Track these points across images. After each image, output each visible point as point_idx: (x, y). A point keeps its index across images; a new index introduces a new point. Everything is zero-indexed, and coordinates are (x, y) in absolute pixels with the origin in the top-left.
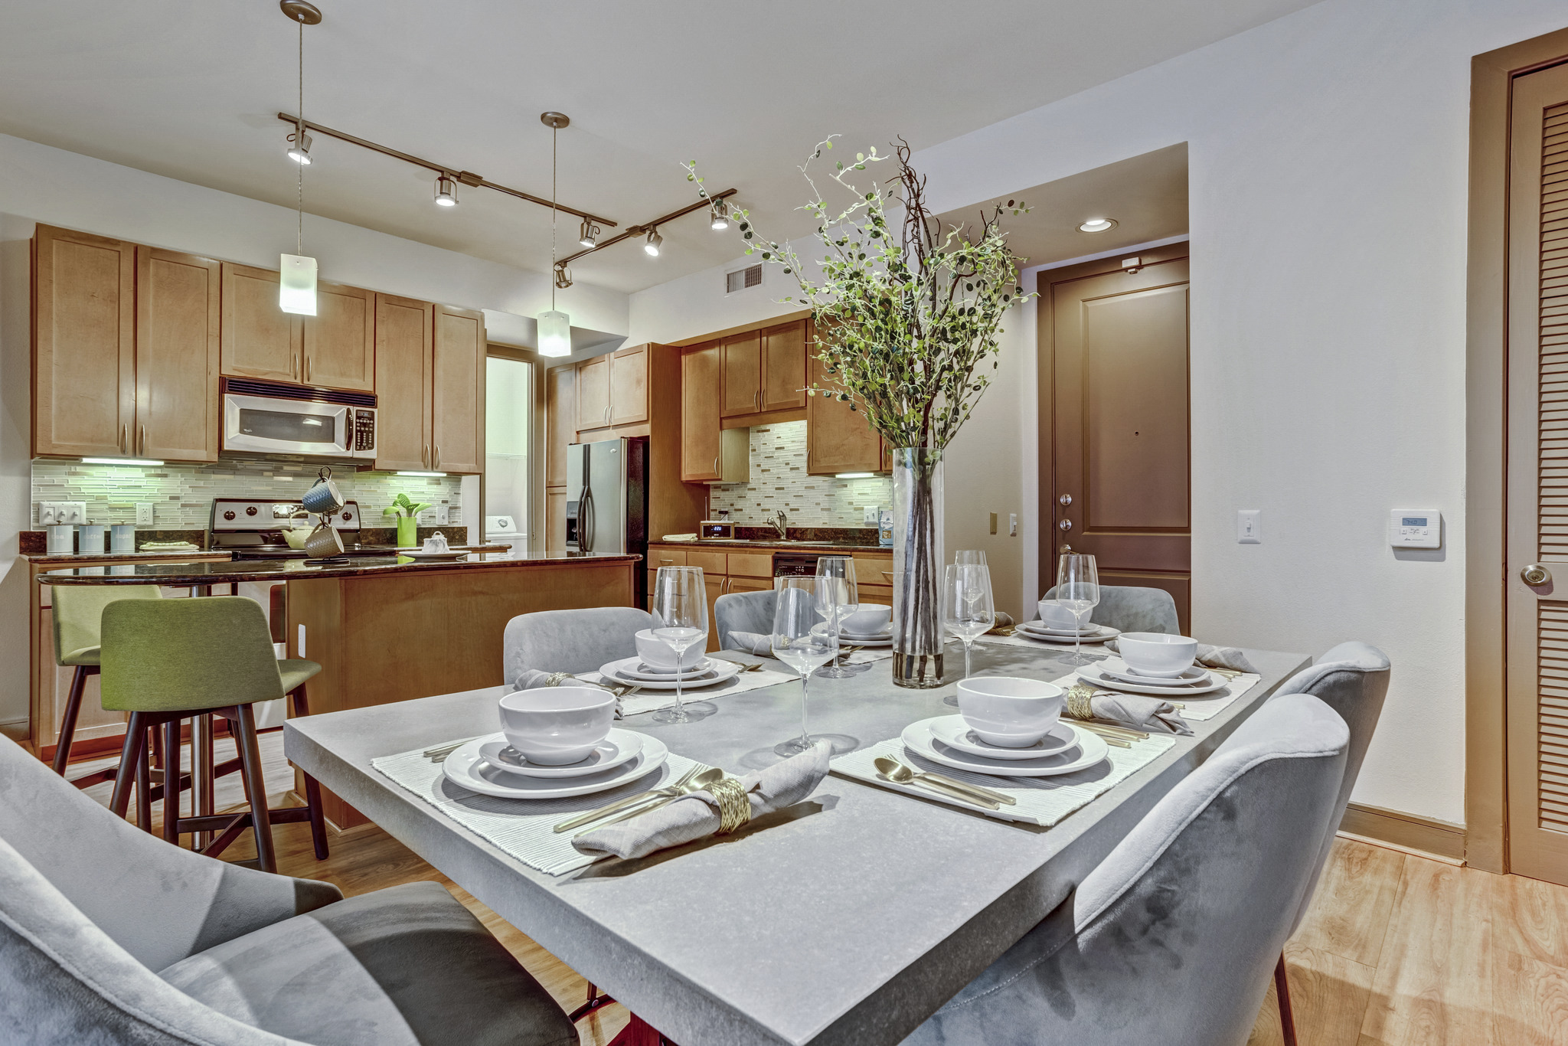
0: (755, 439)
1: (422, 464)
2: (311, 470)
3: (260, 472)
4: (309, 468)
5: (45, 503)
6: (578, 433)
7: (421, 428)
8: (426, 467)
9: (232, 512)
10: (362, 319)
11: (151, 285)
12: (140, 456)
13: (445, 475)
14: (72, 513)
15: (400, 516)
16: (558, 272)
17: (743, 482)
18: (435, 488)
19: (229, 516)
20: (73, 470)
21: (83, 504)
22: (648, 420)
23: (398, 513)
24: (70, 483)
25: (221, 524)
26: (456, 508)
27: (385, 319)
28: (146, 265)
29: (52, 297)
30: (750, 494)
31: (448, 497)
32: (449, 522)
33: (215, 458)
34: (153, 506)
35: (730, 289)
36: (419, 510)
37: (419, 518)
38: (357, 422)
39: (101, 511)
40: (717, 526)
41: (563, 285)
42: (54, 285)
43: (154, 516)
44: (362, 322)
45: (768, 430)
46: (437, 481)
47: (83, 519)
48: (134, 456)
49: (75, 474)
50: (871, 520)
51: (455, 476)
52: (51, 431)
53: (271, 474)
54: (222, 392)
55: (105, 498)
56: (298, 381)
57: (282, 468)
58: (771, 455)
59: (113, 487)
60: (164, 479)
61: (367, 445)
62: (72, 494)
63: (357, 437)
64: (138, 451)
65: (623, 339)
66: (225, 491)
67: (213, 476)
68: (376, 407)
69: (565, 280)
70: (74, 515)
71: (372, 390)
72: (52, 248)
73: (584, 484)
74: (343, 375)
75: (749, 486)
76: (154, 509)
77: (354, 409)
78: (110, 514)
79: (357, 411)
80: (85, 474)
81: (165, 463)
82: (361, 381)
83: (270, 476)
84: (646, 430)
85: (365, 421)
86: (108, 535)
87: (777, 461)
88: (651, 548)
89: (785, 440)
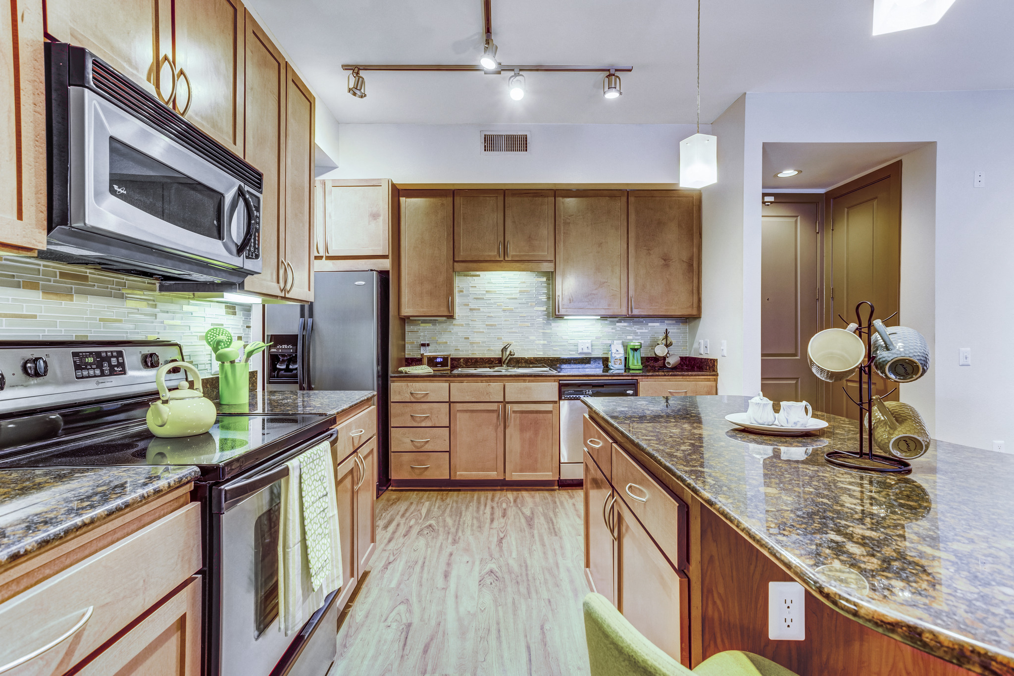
0: (461, 282)
1: (277, 286)
7: (277, 234)
8: (282, 291)
16: (358, 77)
22: (388, 256)
30: (455, 329)
33: (42, 240)
35: (488, 148)
40: (438, 358)
41: (359, 94)
45: (479, 276)
46: (234, 310)
50: (586, 351)
58: (481, 297)
61: (254, 252)
65: (333, 168)
68: (261, 192)
69: (360, 89)
73: (304, 316)
74: (214, 124)
77: (245, 188)
79: (247, 191)
82: (232, 143)
84: (386, 265)
87: (488, 302)
88: (393, 382)
89: (497, 285)
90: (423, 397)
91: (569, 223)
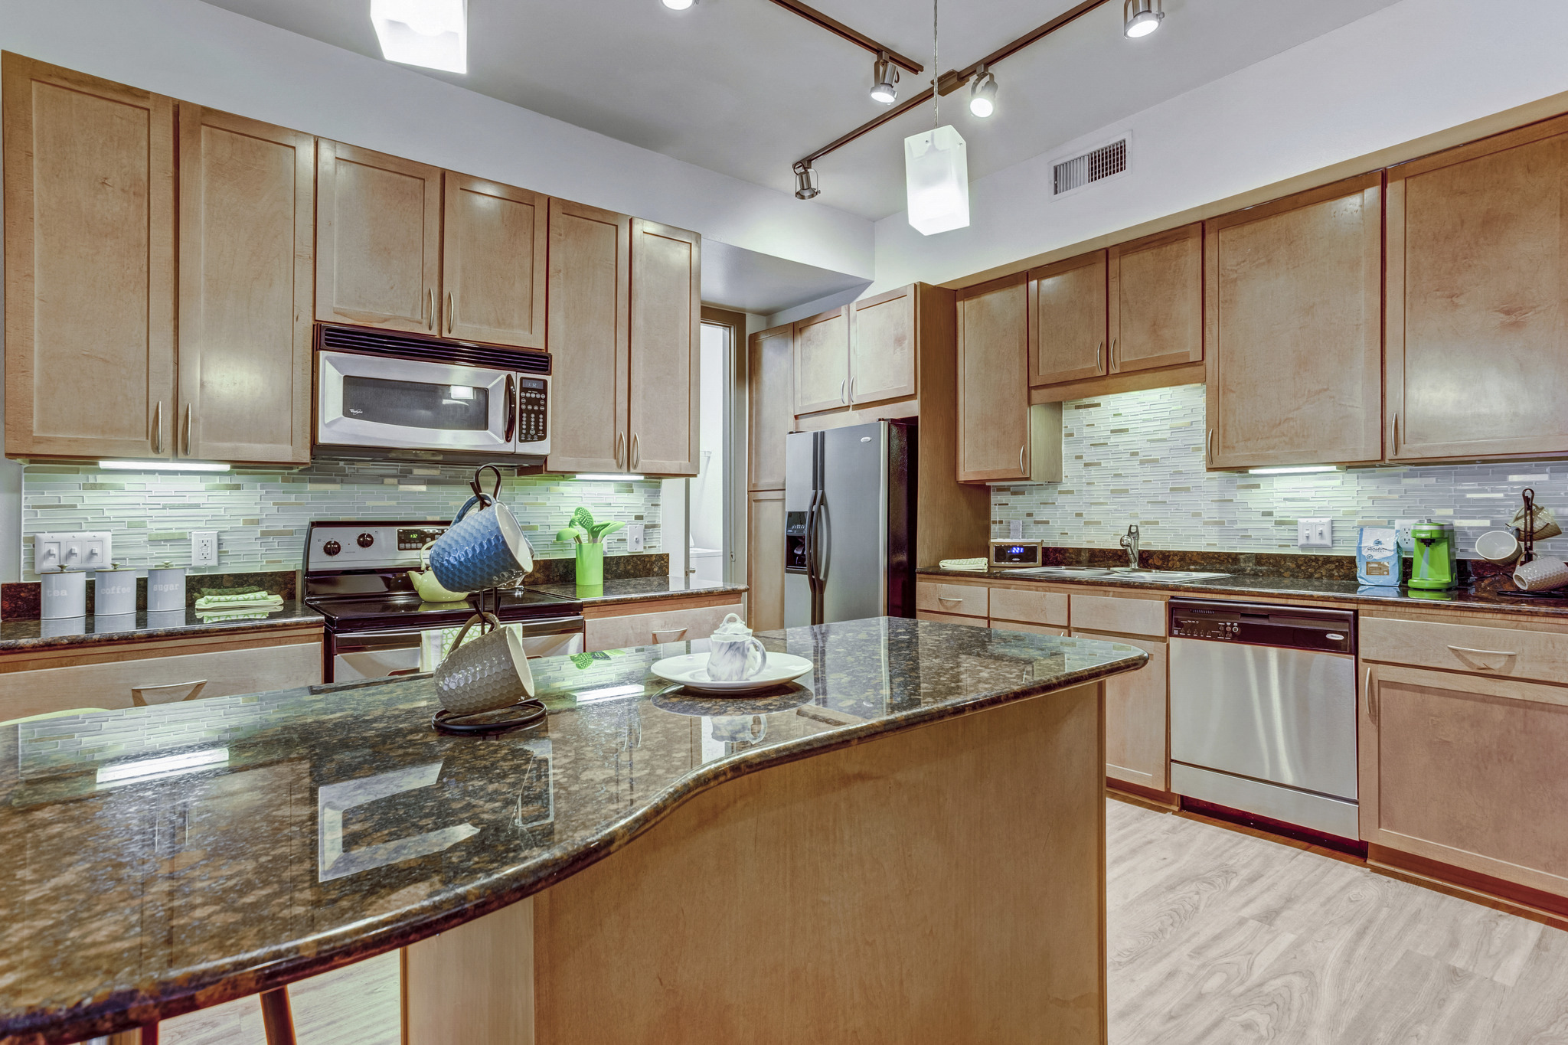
0: (1070, 417)
1: (614, 461)
2: (453, 474)
3: (379, 479)
4: (451, 471)
5: (45, 537)
6: (796, 417)
7: (612, 406)
8: (620, 466)
9: (336, 543)
10: (529, 235)
11: (204, 170)
12: (185, 457)
13: (642, 478)
14: (88, 551)
15: (580, 542)
16: (801, 175)
17: (1053, 481)
18: (625, 498)
19: (332, 550)
20: (91, 480)
21: (108, 536)
22: (916, 394)
23: (578, 538)
24: (86, 502)
25: (321, 562)
26: (654, 526)
27: (562, 238)
28: (195, 134)
29: (32, 182)
30: (1061, 500)
31: (643, 510)
32: (645, 548)
33: (305, 456)
34: (218, 536)
35: (1061, 186)
36: (610, 532)
37: (607, 546)
38: (521, 397)
39: (137, 546)
40: (1016, 547)
41: (807, 194)
42: (35, 162)
43: (219, 552)
44: (529, 241)
45: (1098, 405)
46: (629, 487)
47: (105, 561)
48: (175, 456)
49: (94, 487)
50: (1315, 540)
51: (654, 478)
52: (32, 415)
53: (395, 481)
54: (316, 348)
55: (142, 525)
56: (434, 332)
57: (411, 472)
58: (1102, 441)
59: (153, 506)
60: (236, 493)
61: (536, 433)
62: (90, 520)
63: (521, 420)
64: (181, 447)
65: (867, 284)
66: (327, 509)
67: (310, 487)
68: (550, 374)
69: (809, 188)
70: (92, 554)
71: (543, 347)
72: (30, 93)
73: (815, 487)
74: (500, 323)
75: (1060, 488)
76: (219, 540)
77: (517, 376)
78: (151, 551)
79: (522, 379)
80: (112, 487)
81: (233, 467)
82: (527, 333)
83: (393, 485)
84: (912, 409)
85: (533, 396)
86: (142, 586)
87: (1114, 449)
88: (921, 580)
89: (1130, 418)
90: (955, 606)
91: (1235, 280)
